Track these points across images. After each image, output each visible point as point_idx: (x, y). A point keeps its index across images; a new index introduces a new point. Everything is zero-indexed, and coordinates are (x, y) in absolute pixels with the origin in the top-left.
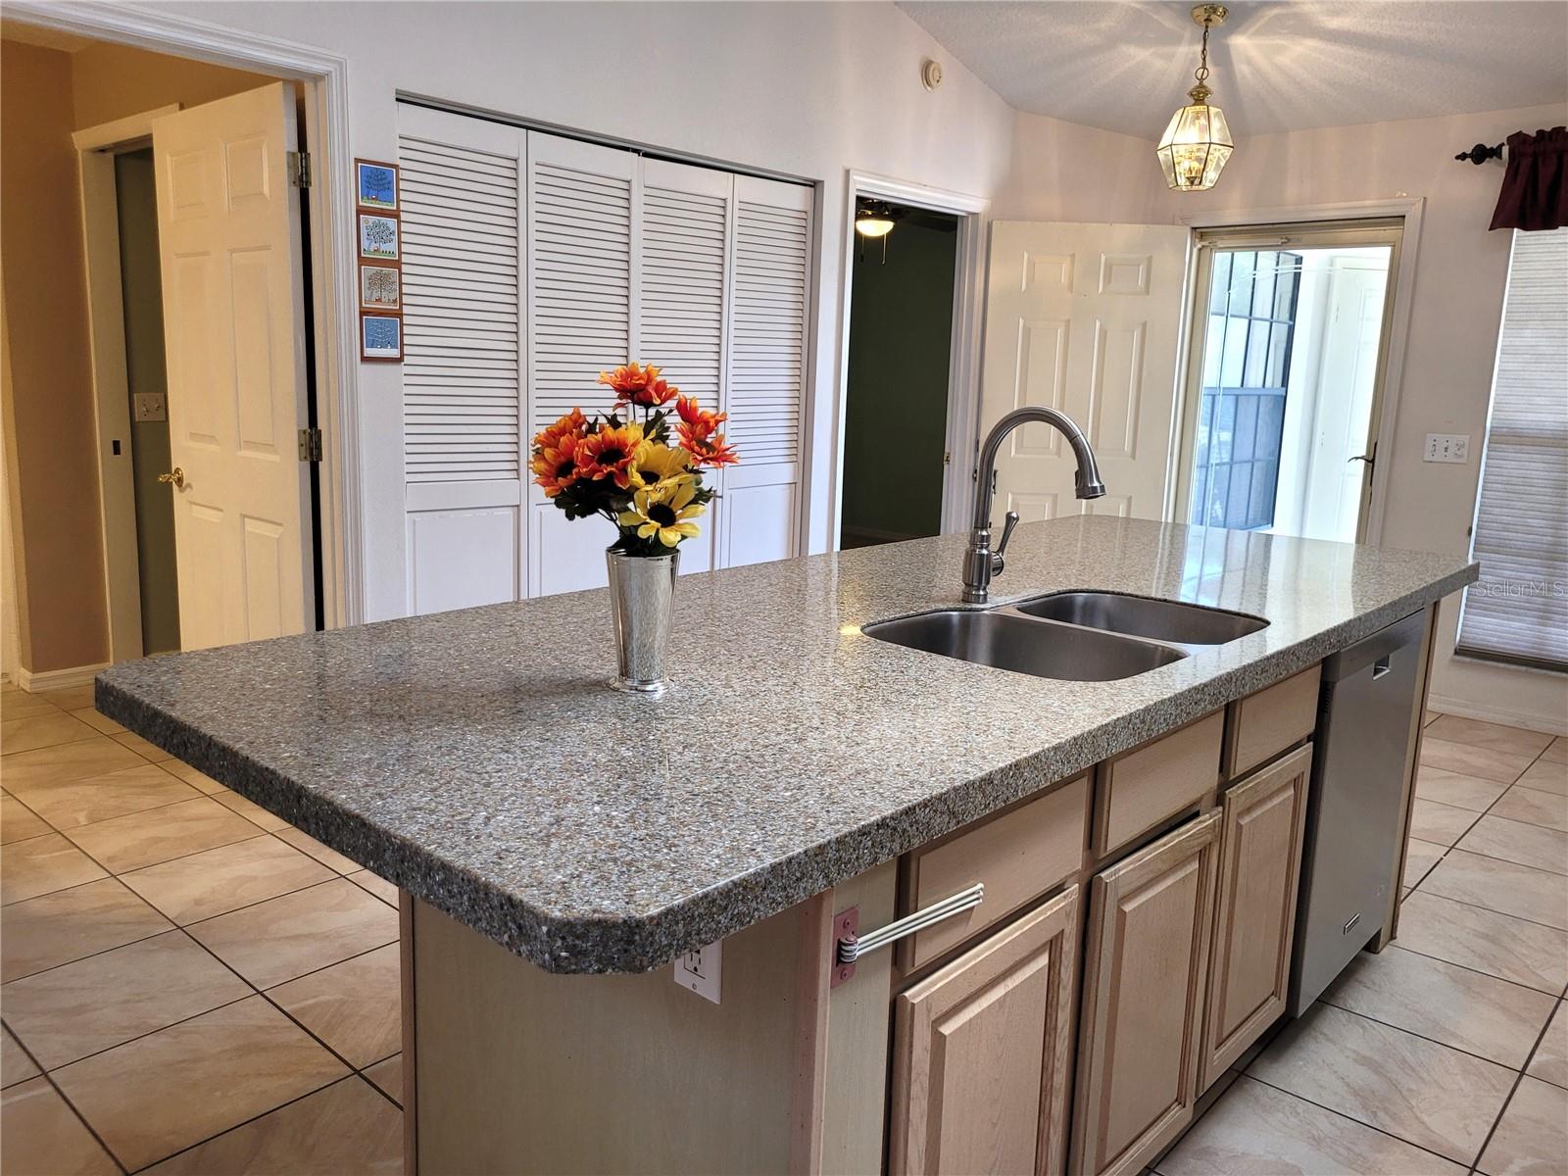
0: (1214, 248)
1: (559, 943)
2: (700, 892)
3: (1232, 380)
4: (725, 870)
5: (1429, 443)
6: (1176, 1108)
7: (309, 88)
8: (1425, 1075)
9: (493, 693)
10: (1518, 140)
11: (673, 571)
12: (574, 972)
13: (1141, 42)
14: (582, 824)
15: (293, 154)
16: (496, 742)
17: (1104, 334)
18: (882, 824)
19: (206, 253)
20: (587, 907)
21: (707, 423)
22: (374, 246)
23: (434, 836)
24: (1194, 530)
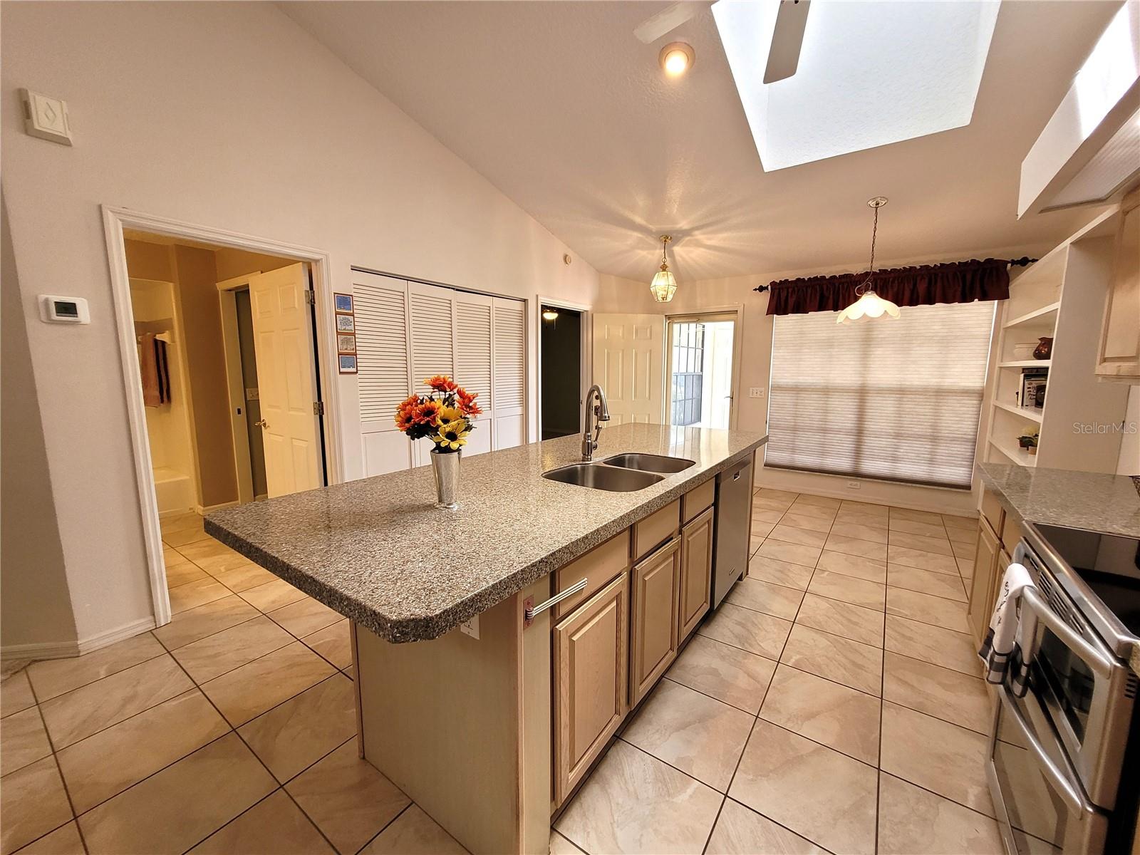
0: (673, 323)
1: (396, 630)
2: (459, 601)
3: (683, 370)
4: (472, 589)
5: (751, 391)
6: (670, 652)
7: (313, 264)
8: (760, 626)
9: (383, 514)
10: (773, 284)
11: (459, 458)
12: (403, 642)
13: (642, 249)
14: (413, 572)
15: (308, 291)
16: (381, 536)
17: (636, 354)
18: (541, 561)
19: (273, 332)
20: (408, 613)
21: (469, 398)
22: (344, 327)
23: (345, 584)
24: (673, 427)
